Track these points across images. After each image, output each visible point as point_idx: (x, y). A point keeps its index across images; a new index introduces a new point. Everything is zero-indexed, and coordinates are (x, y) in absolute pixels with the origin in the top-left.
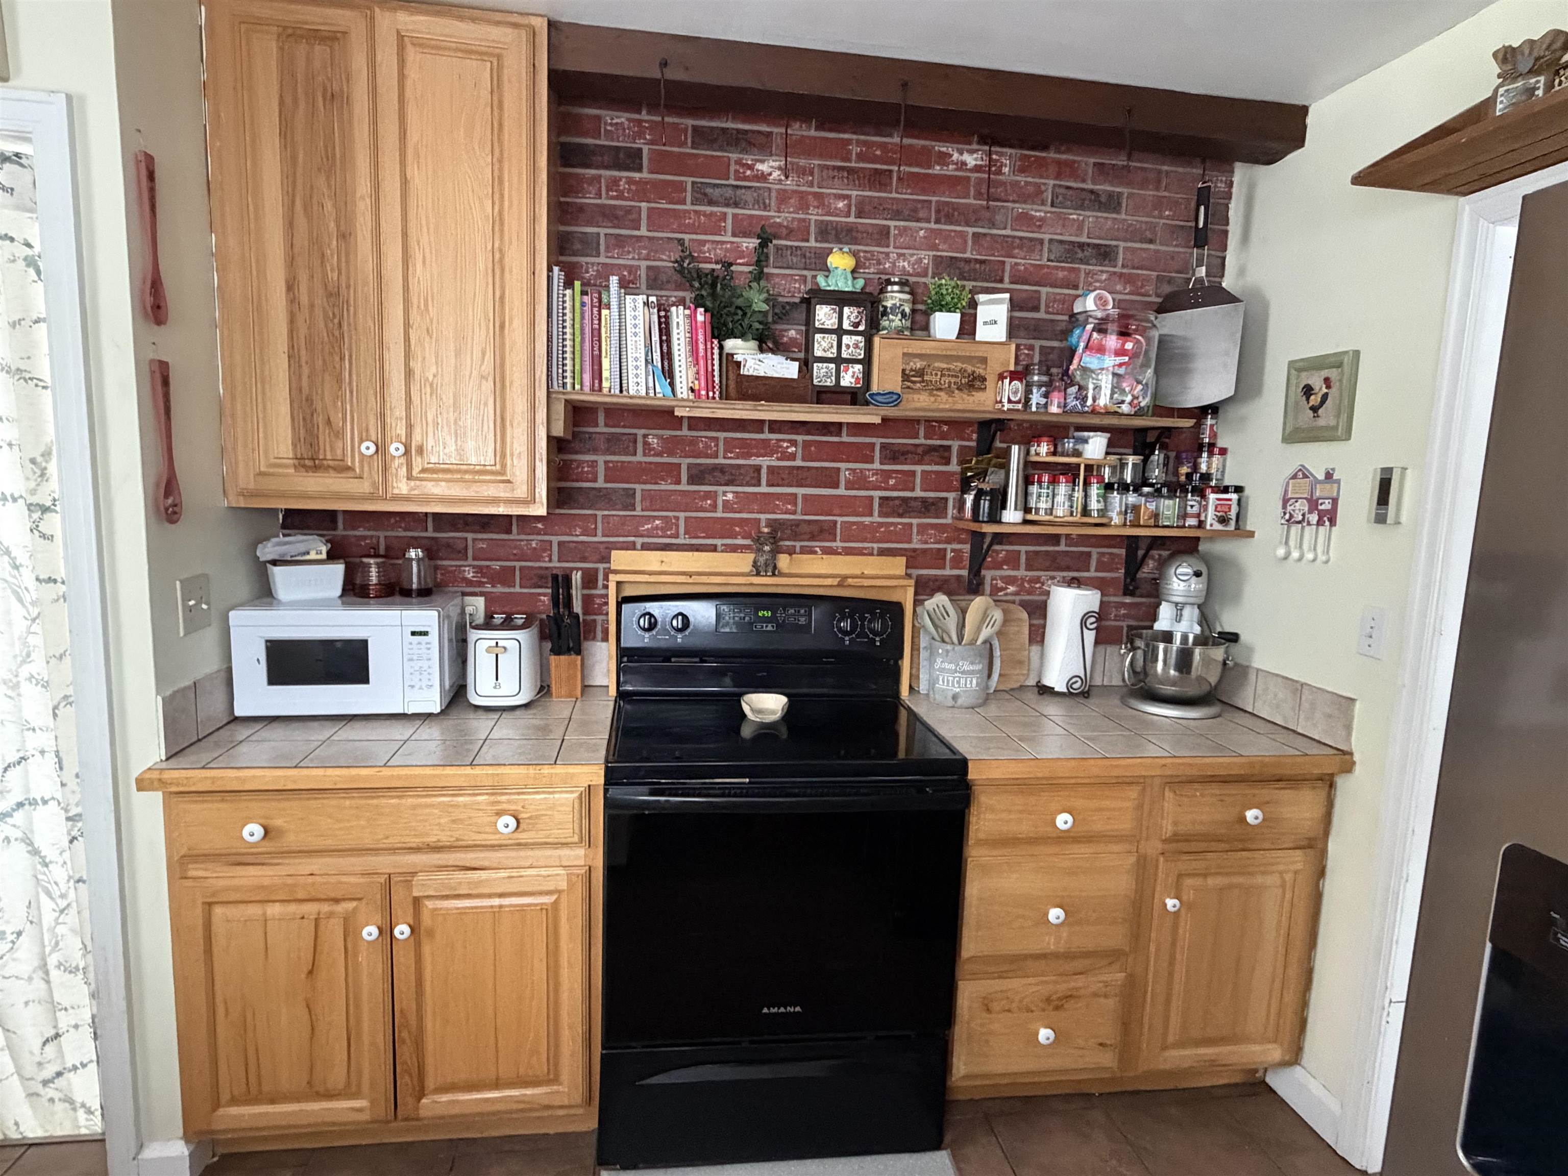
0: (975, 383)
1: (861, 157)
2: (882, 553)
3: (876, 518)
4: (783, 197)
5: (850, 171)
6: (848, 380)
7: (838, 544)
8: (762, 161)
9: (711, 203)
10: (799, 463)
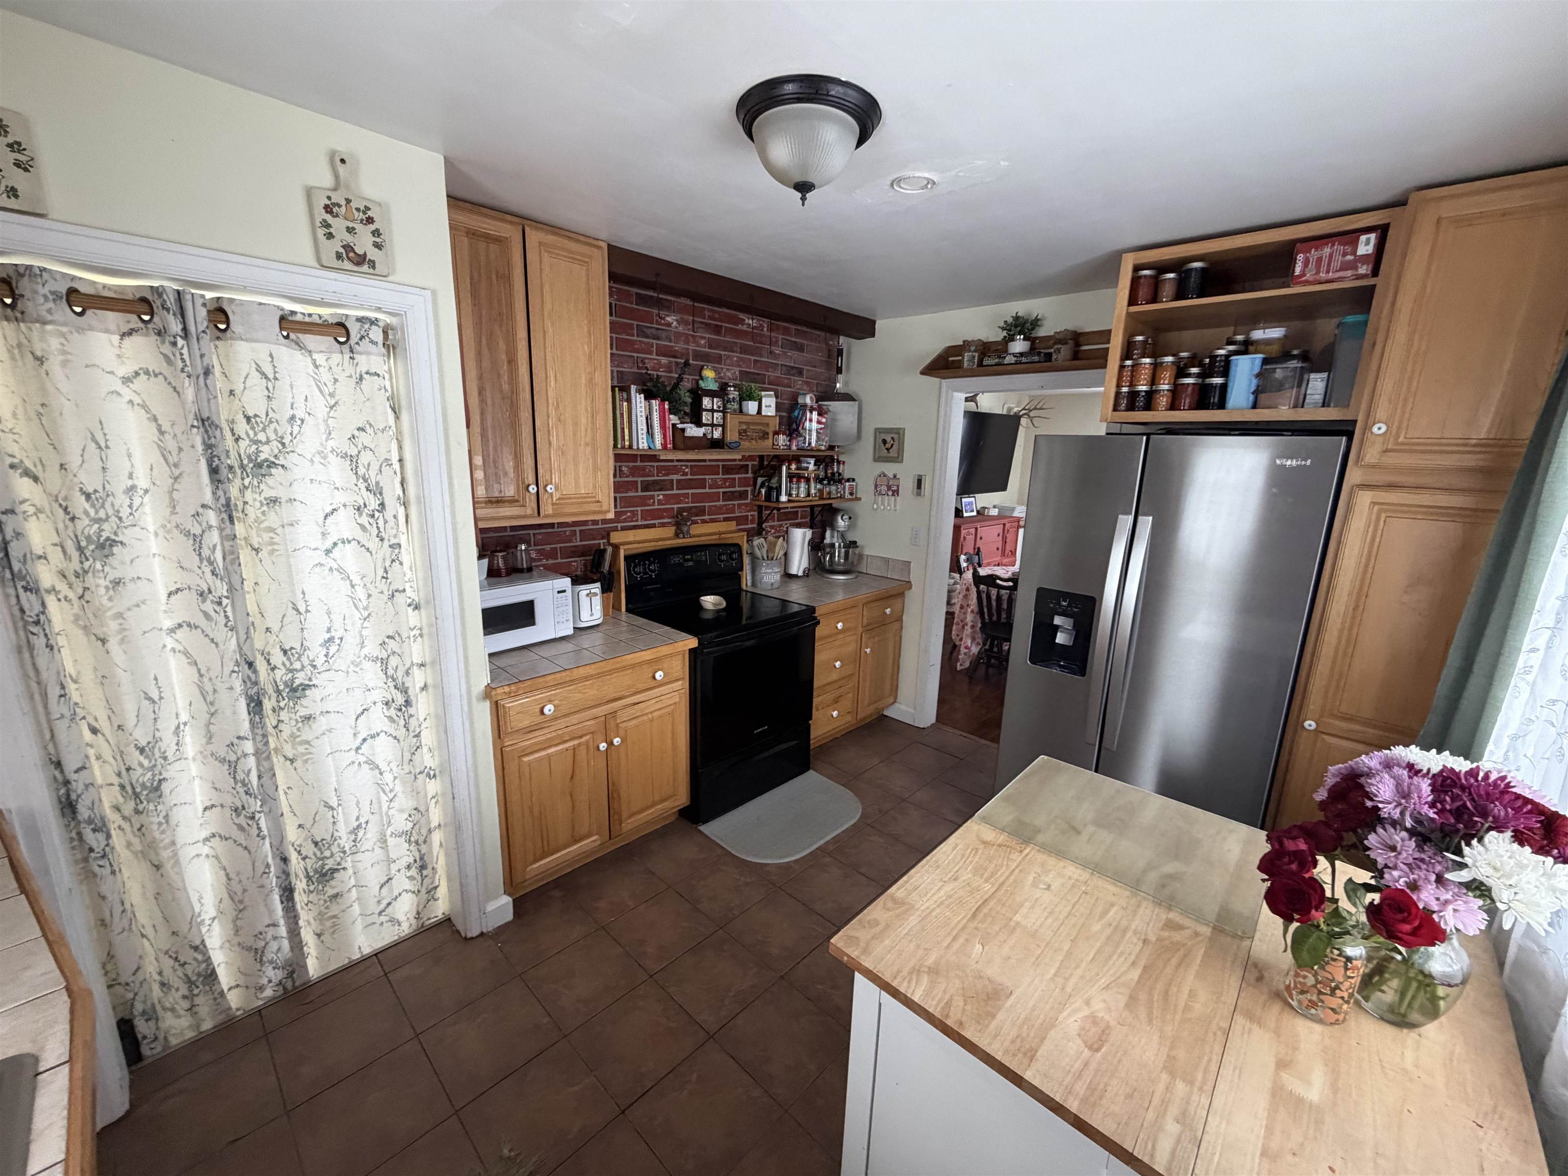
0: (765, 436)
1: (710, 318)
2: (726, 520)
3: (721, 503)
4: (678, 335)
5: (706, 324)
6: (717, 434)
7: (707, 517)
8: (668, 316)
9: (647, 337)
10: (689, 477)
